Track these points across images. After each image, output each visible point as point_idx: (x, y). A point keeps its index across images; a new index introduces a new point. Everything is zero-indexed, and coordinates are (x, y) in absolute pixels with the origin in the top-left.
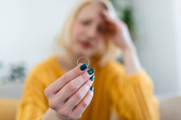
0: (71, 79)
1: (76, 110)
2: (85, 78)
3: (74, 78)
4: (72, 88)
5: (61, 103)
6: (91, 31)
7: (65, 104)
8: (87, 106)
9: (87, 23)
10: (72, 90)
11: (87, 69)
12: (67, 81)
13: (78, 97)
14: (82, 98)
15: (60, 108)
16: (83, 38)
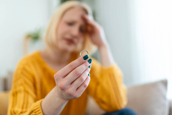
0: (76, 67)
1: (79, 90)
2: (87, 66)
3: (78, 65)
4: (78, 73)
5: (68, 85)
6: (75, 30)
7: (71, 86)
8: (87, 87)
9: (71, 24)
10: (78, 75)
11: (88, 59)
12: (74, 68)
13: (82, 80)
14: (84, 80)
15: (68, 88)
16: (68, 36)
